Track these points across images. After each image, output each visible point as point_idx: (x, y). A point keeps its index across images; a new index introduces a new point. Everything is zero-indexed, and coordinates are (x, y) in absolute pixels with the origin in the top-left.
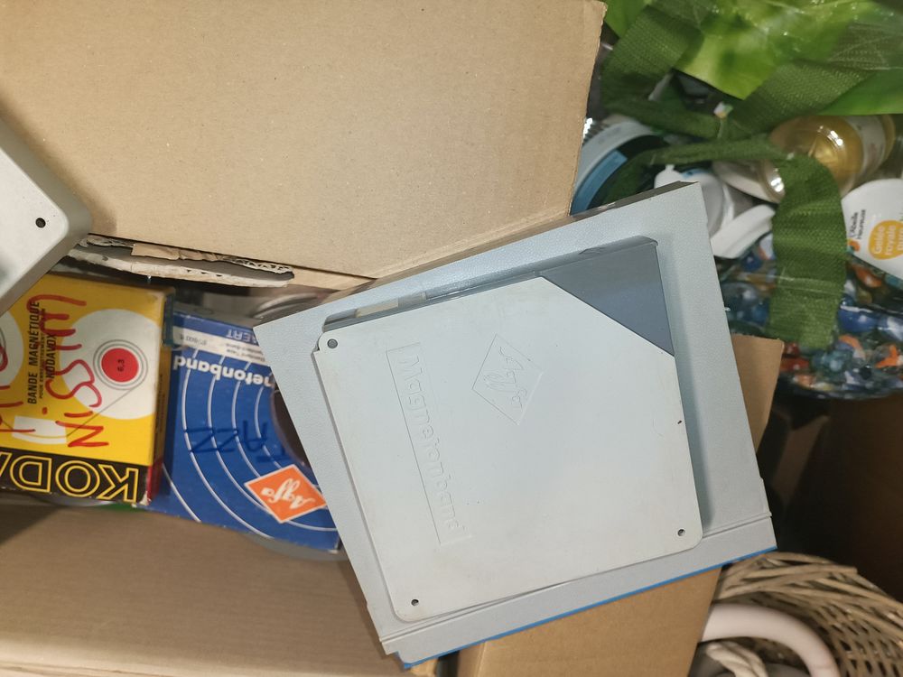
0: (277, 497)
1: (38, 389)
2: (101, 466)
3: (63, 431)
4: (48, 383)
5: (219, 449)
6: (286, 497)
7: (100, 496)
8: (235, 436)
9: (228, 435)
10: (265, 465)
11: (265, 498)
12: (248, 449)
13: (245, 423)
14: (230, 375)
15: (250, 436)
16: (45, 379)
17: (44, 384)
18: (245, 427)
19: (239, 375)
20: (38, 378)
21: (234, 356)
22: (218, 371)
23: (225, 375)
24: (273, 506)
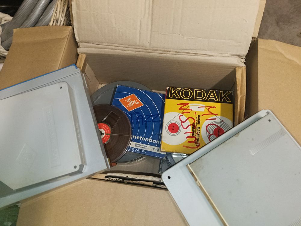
0: (134, 101)
1: (197, 120)
2: (180, 98)
3: (190, 108)
4: (194, 122)
5: (151, 116)
6: (132, 101)
7: (180, 89)
8: (146, 120)
9: (148, 120)
10: (137, 111)
11: (138, 101)
12: (142, 116)
13: (143, 124)
14: (146, 139)
15: (142, 120)
16: (195, 123)
17: (196, 122)
18: (143, 123)
19: (144, 139)
20: (197, 123)
21: (145, 145)
22: (150, 140)
23: (148, 139)
24: (136, 99)
